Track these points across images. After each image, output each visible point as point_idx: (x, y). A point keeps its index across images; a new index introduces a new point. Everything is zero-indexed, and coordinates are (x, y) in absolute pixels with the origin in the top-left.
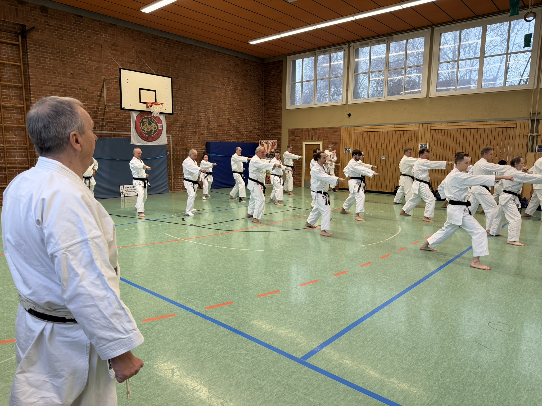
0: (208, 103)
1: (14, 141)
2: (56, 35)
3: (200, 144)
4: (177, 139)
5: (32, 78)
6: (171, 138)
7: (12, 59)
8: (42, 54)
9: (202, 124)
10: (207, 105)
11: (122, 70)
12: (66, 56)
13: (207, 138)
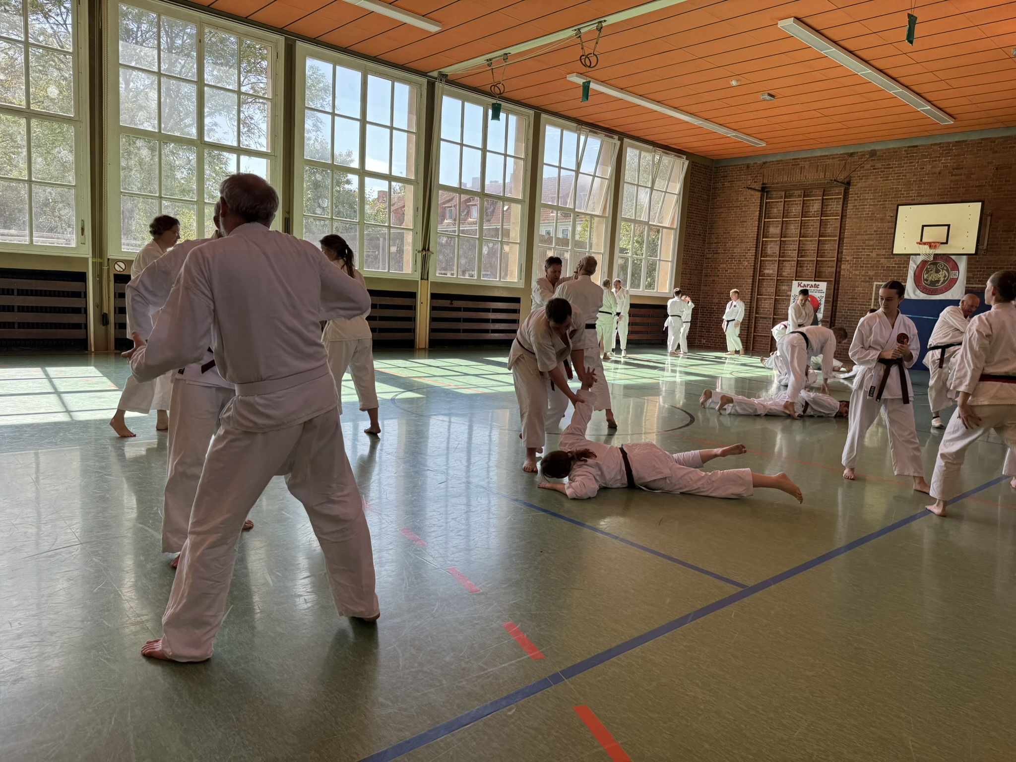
2: (881, 178)
5: (847, 229)
7: (836, 213)
8: (863, 202)
11: (900, 207)
12: (888, 198)
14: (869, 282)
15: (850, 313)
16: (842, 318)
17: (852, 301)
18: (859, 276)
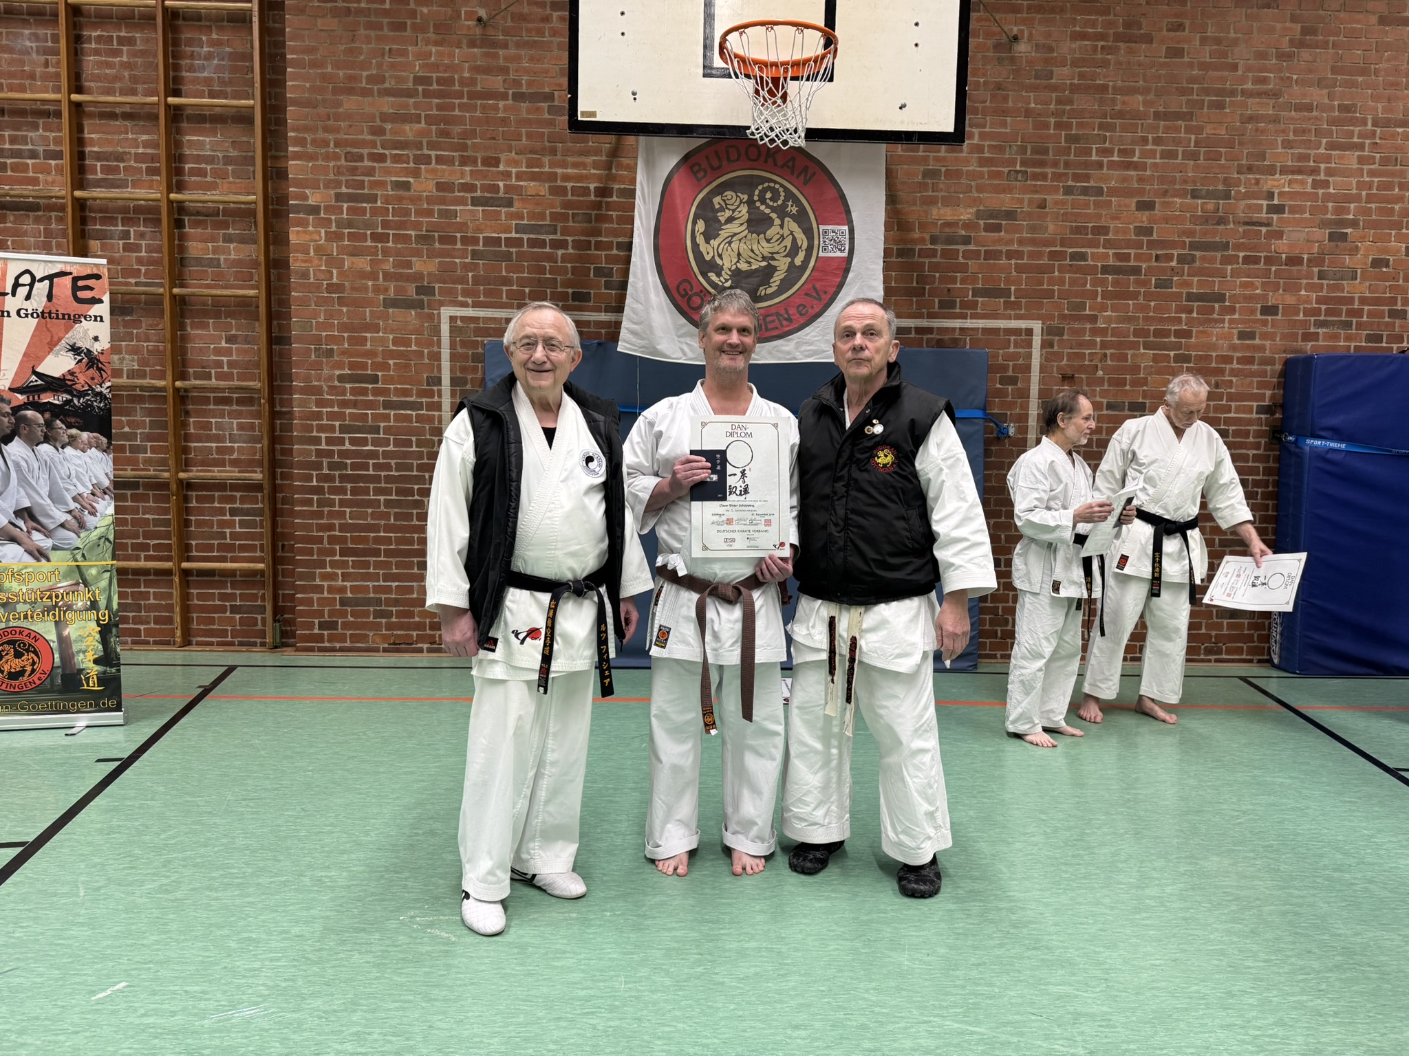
0: (1344, 108)
1: (219, 364)
3: (1253, 374)
4: (1082, 345)
6: (1037, 340)
9: (1282, 246)
10: (1333, 122)
13: (1307, 337)
14: (419, 305)
15: (353, 441)
16: (318, 466)
17: (354, 391)
18: (373, 276)
